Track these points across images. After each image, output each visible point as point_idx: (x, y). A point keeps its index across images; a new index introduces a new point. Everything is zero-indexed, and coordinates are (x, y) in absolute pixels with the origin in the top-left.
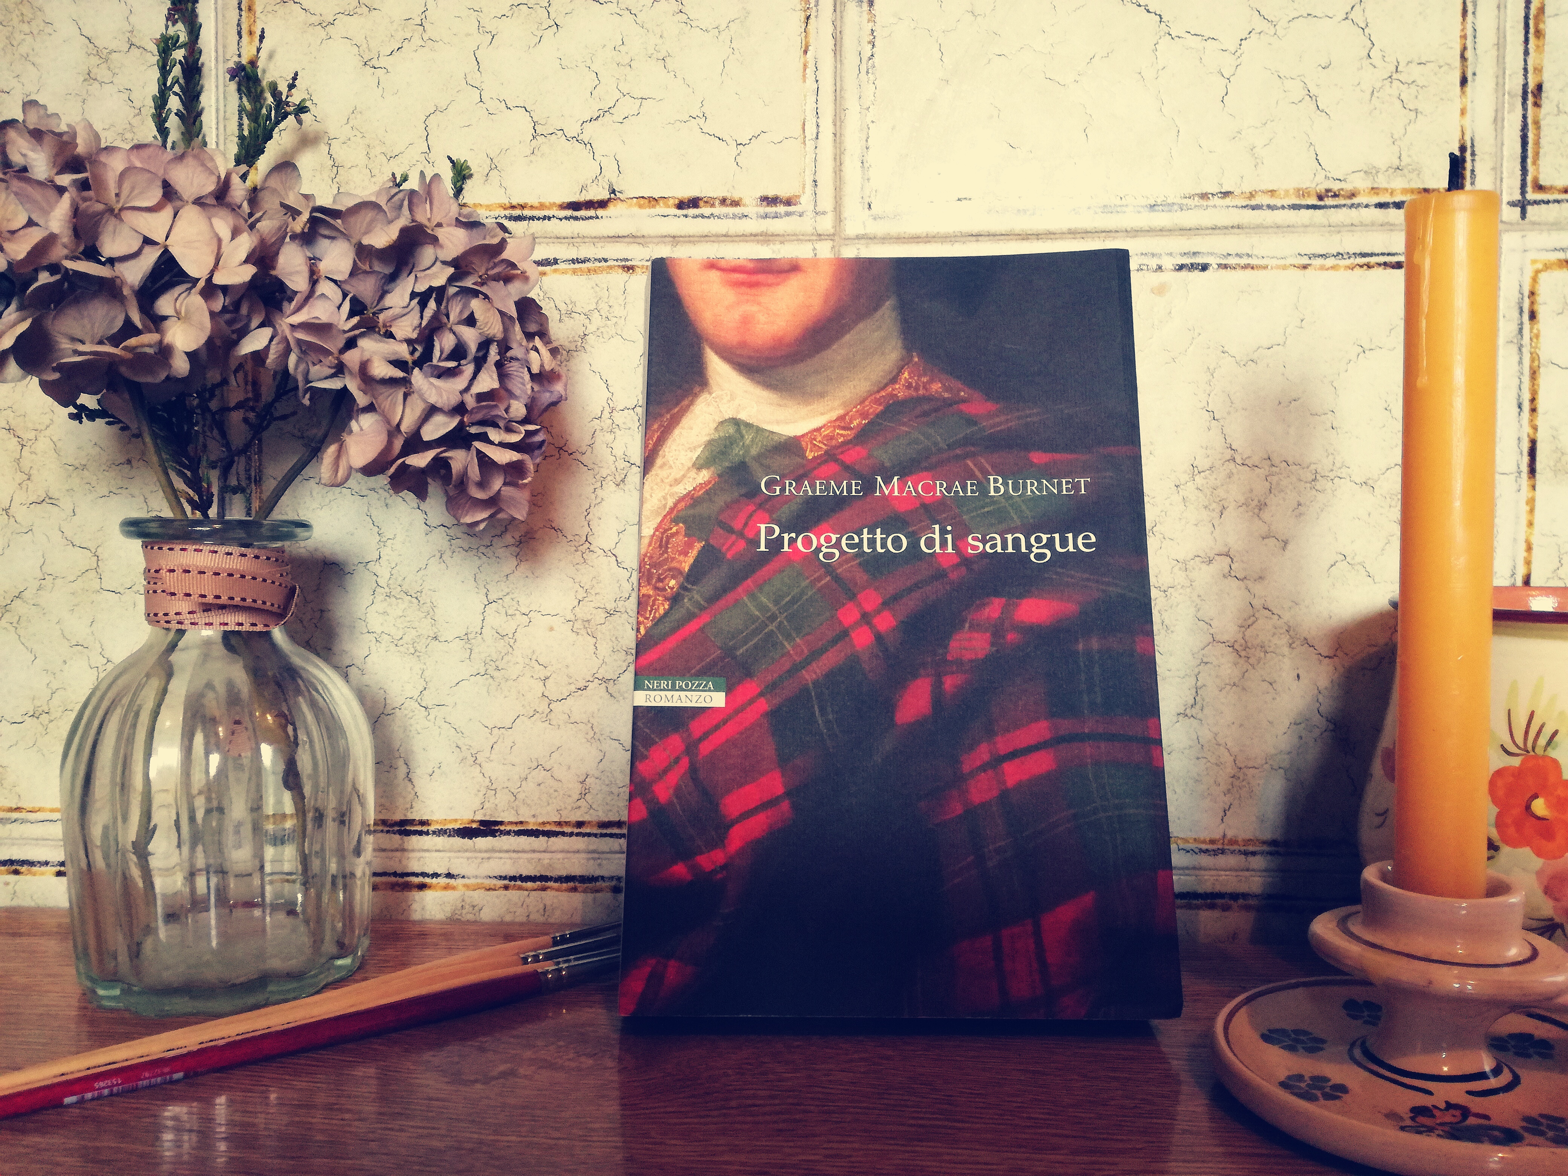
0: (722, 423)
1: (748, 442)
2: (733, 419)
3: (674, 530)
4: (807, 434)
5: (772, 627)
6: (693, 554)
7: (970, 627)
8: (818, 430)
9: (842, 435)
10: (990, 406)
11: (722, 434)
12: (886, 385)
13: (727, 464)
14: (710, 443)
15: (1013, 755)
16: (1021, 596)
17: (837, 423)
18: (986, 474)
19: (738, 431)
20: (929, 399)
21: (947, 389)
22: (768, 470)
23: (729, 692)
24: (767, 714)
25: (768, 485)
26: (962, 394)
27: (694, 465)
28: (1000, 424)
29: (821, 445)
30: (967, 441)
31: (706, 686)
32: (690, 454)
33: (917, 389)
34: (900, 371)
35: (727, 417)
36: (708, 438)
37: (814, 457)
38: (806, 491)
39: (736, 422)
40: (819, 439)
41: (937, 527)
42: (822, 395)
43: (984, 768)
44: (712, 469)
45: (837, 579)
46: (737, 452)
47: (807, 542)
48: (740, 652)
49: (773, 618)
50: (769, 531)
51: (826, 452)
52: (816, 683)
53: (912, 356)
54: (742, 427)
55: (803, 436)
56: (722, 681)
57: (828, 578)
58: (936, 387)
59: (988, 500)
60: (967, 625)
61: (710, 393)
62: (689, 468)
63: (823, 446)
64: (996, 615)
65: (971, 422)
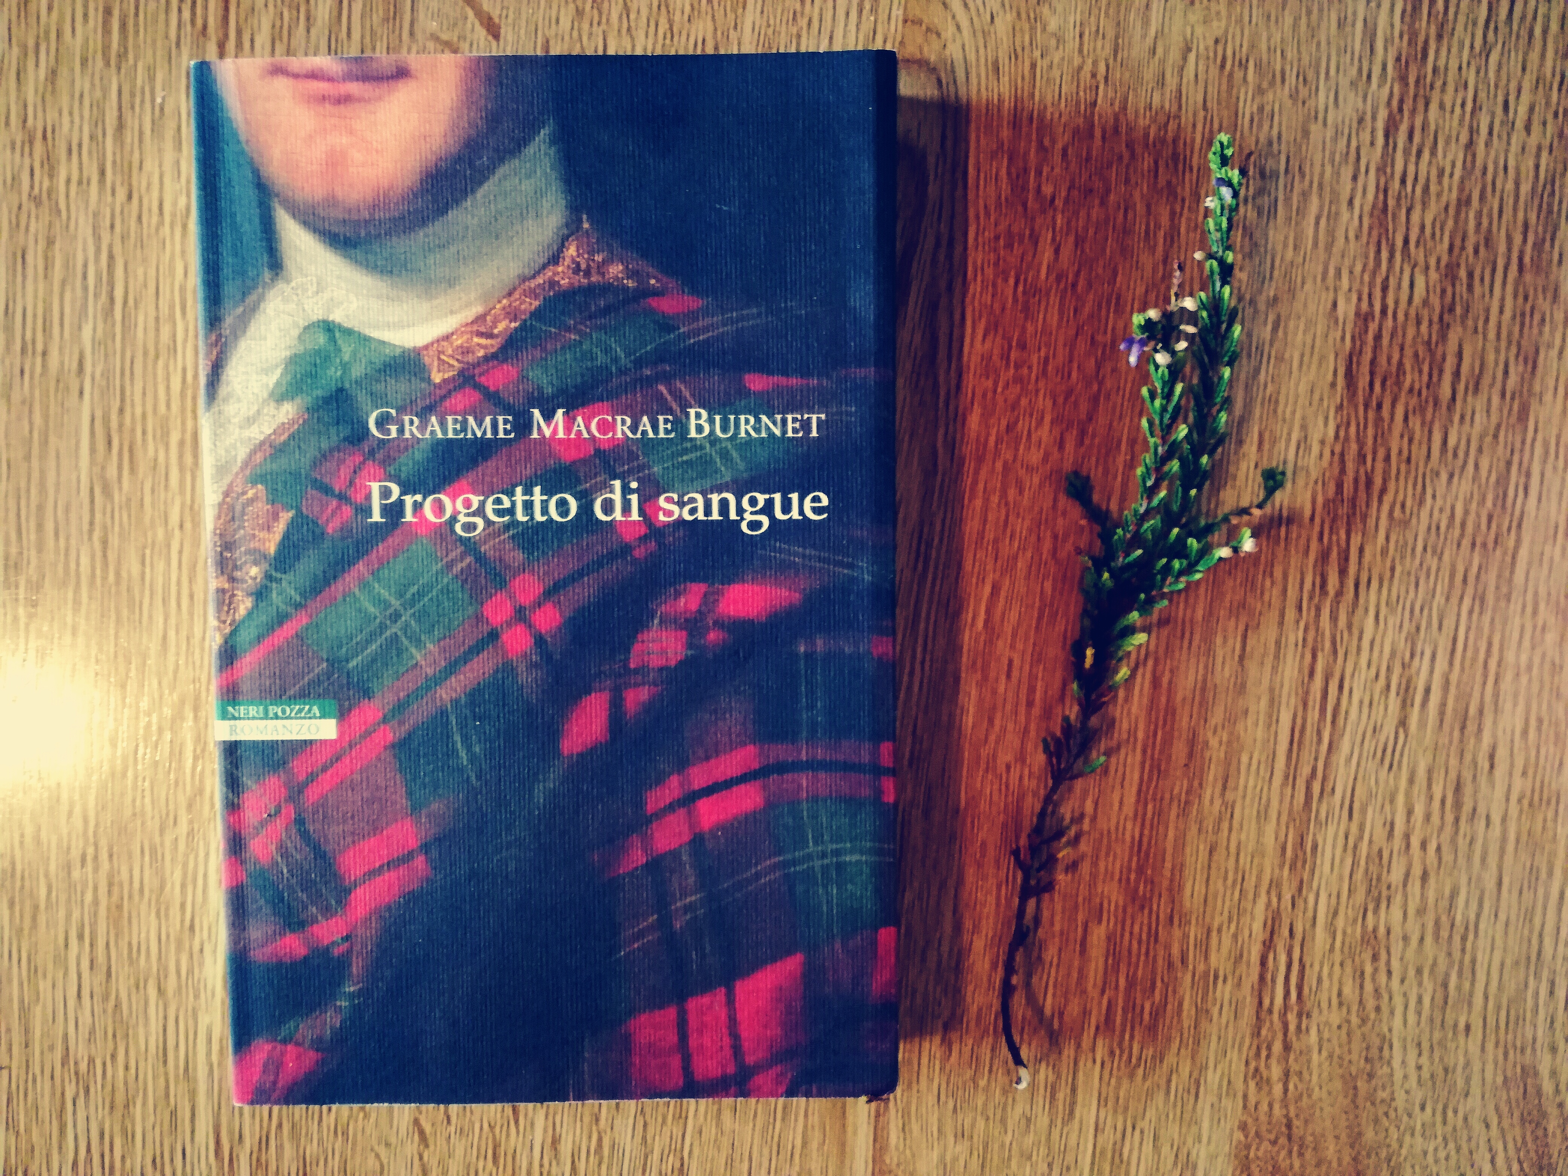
0: (307, 328)
1: (346, 358)
2: (324, 321)
3: (250, 493)
4: (432, 344)
5: (395, 629)
6: (280, 527)
7: (661, 622)
8: (447, 338)
9: (483, 346)
10: (693, 303)
11: (309, 346)
12: (544, 267)
13: (319, 393)
14: (293, 361)
15: (709, 790)
16: (728, 580)
17: (475, 328)
18: (684, 406)
19: (333, 340)
20: (606, 288)
21: (632, 274)
22: (379, 400)
23: (343, 716)
24: (393, 746)
25: (381, 423)
26: (653, 281)
27: (272, 394)
28: (706, 329)
29: (452, 362)
30: (660, 356)
31: (310, 711)
32: (265, 379)
33: (588, 273)
34: (563, 245)
35: (315, 318)
36: (288, 353)
37: (444, 380)
38: (433, 432)
39: (329, 328)
40: (450, 352)
41: (617, 484)
42: (451, 283)
43: (671, 807)
44: (298, 400)
45: (481, 559)
46: (334, 373)
47: (439, 508)
48: (352, 664)
49: (396, 616)
50: (386, 493)
51: (461, 372)
52: (456, 702)
53: (580, 221)
54: (337, 335)
55: (426, 347)
56: (331, 704)
57: (468, 560)
58: (615, 270)
59: (689, 445)
60: (656, 621)
61: (288, 282)
62: (264, 401)
63: (456, 363)
64: (694, 607)
65: (666, 327)
